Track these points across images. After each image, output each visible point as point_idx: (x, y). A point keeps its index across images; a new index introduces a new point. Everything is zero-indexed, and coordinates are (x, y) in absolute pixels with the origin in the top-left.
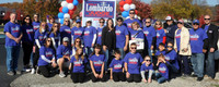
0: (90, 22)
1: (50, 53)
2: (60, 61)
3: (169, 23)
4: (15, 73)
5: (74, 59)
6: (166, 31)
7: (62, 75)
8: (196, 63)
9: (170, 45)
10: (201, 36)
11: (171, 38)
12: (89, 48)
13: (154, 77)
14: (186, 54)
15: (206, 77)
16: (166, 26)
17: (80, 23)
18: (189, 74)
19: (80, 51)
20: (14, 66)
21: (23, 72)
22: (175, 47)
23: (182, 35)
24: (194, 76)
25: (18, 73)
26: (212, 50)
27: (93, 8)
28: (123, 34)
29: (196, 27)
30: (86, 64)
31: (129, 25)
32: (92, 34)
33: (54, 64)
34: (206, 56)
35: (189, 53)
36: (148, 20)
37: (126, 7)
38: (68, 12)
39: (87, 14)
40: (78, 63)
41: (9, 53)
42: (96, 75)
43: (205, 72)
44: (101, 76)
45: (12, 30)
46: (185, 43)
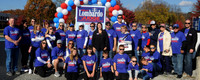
0: (82, 26)
1: (46, 55)
2: (55, 62)
3: (153, 27)
5: (68, 60)
6: (151, 34)
7: (57, 75)
8: (176, 62)
10: (180, 39)
12: (81, 50)
14: (167, 54)
15: (185, 75)
16: (150, 29)
17: (73, 27)
22: (158, 48)
23: (164, 37)
24: (174, 74)
26: (191, 51)
27: (85, 14)
28: (112, 37)
29: (176, 30)
32: (83, 37)
33: (49, 65)
38: (63, 17)
39: (80, 19)
40: (72, 63)
45: (11, 33)
46: (167, 45)
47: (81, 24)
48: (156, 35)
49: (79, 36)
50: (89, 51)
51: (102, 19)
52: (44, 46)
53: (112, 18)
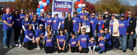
0: (57, 15)
1: (31, 34)
2: (37, 39)
3: (107, 16)
4: (8, 47)
5: (46, 38)
6: (104, 21)
8: (122, 41)
9: (106, 29)
10: (126, 25)
11: (107, 25)
12: (56, 31)
13: (96, 50)
14: (116, 35)
15: (128, 50)
16: (104, 18)
17: (51, 15)
18: (118, 48)
19: (50, 33)
20: (8, 42)
21: (14, 46)
22: (110, 31)
23: (114, 23)
24: (121, 49)
25: (11, 47)
26: (132, 33)
27: (59, 6)
28: (77, 23)
29: (123, 19)
30: (54, 41)
31: (82, 17)
32: (58, 22)
33: (34, 41)
34: (128, 37)
35: (118, 35)
36: (93, 14)
37: (80, 5)
38: (43, 8)
39: (55, 10)
40: (49, 41)
41: (5, 34)
42: (60, 48)
43: (127, 47)
44: (63, 49)
45: (8, 18)
46: (116, 29)
47: (56, 13)
48: (108, 22)
49: (55, 21)
50: (61, 32)
51: (71, 9)
52: (30, 28)
53: (78, 9)
